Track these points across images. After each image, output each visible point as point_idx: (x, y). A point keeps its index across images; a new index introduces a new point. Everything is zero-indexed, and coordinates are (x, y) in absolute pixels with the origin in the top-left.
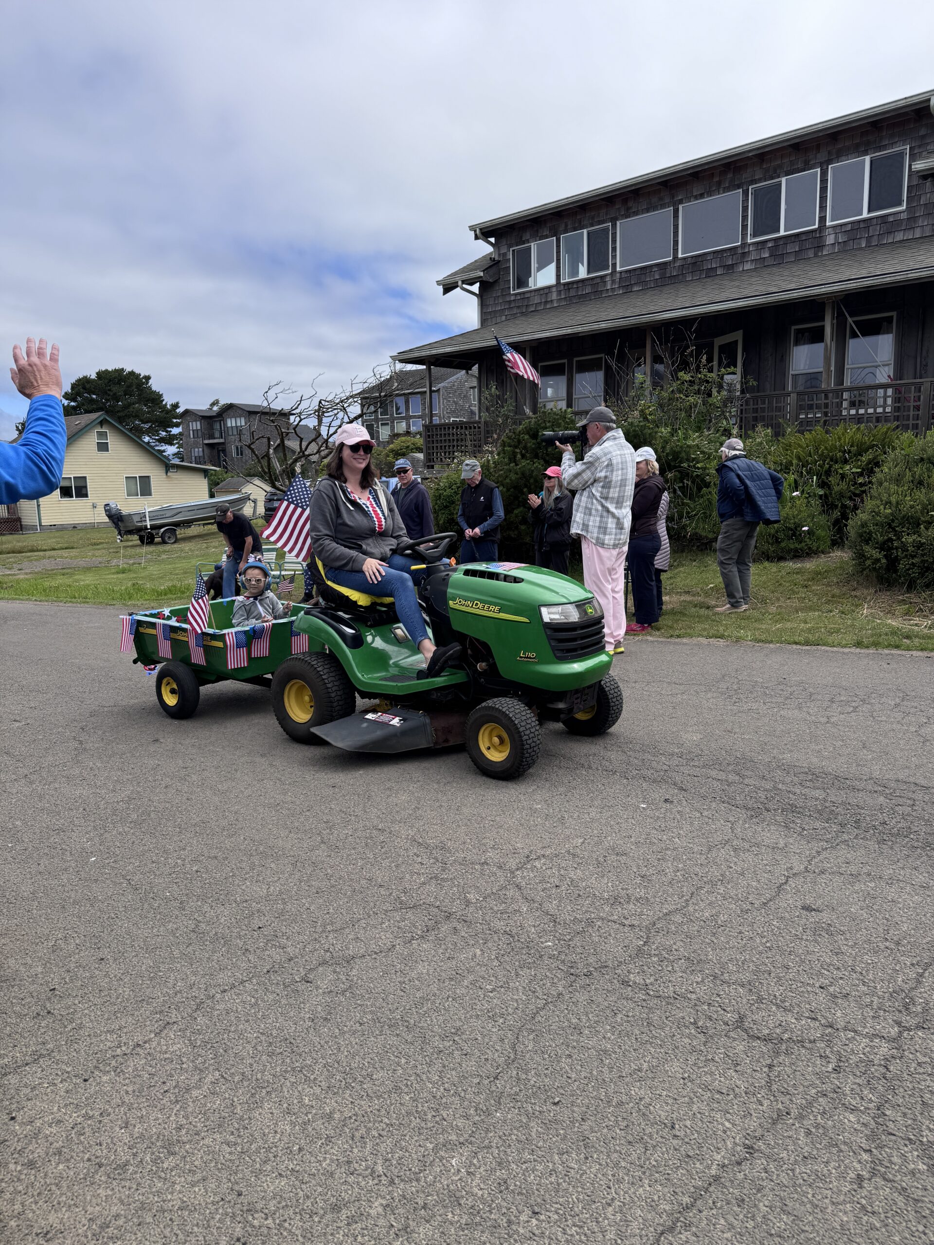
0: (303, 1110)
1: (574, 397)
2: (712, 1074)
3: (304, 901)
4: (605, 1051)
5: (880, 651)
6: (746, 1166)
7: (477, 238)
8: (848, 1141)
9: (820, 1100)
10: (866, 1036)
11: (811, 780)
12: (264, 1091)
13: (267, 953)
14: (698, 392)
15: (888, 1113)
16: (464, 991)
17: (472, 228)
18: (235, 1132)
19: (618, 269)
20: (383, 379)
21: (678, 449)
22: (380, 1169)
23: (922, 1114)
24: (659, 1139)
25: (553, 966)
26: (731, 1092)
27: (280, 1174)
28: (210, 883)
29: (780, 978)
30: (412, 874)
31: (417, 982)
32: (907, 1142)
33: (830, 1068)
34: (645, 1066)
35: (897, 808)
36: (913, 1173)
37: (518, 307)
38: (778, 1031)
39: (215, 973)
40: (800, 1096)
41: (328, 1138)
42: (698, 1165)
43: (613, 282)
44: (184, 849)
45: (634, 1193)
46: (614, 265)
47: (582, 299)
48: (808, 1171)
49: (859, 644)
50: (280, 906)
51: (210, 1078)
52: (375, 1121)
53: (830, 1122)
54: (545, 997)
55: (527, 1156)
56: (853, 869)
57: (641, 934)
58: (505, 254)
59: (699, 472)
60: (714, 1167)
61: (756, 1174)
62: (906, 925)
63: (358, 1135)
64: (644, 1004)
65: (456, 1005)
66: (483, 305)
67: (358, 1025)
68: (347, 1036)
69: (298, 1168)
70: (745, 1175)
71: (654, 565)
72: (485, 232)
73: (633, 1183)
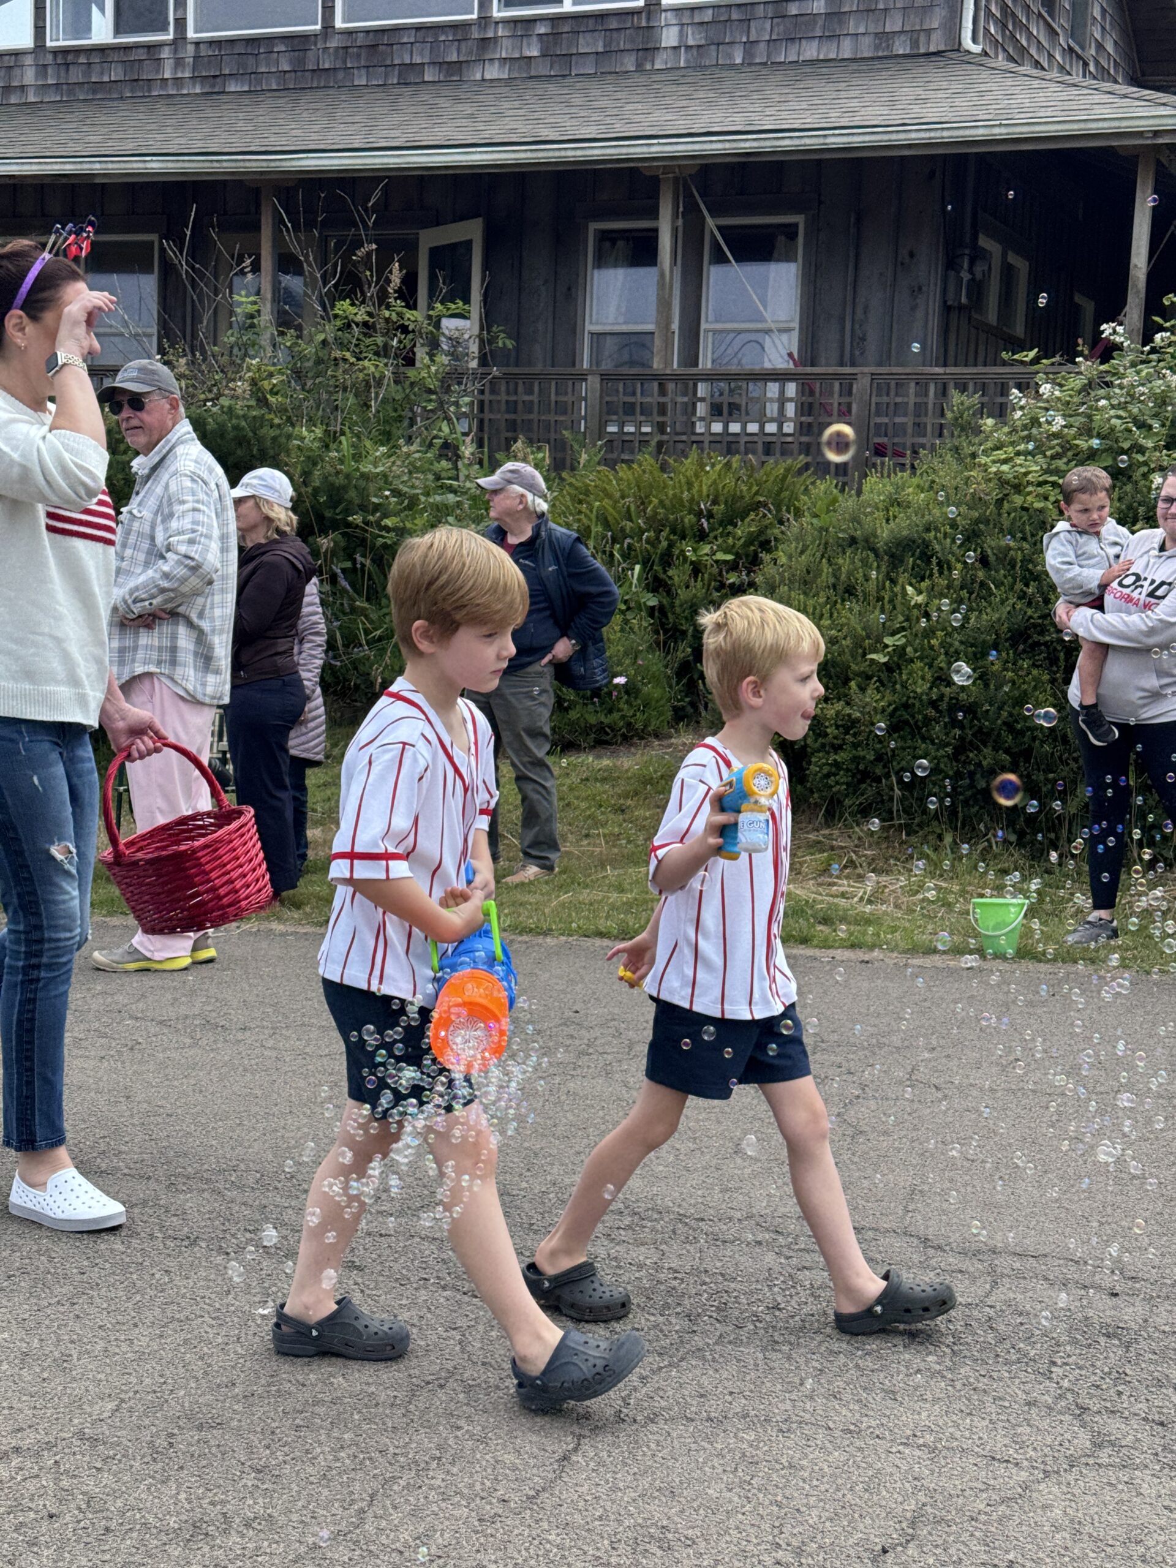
11: (629, 1227)
14: (383, 352)
19: (191, 34)
21: (340, 481)
35: (800, 1275)
46: (181, 23)
47: (103, 93)
56: (714, 1407)
62: (815, 1512)
71: (286, 751)
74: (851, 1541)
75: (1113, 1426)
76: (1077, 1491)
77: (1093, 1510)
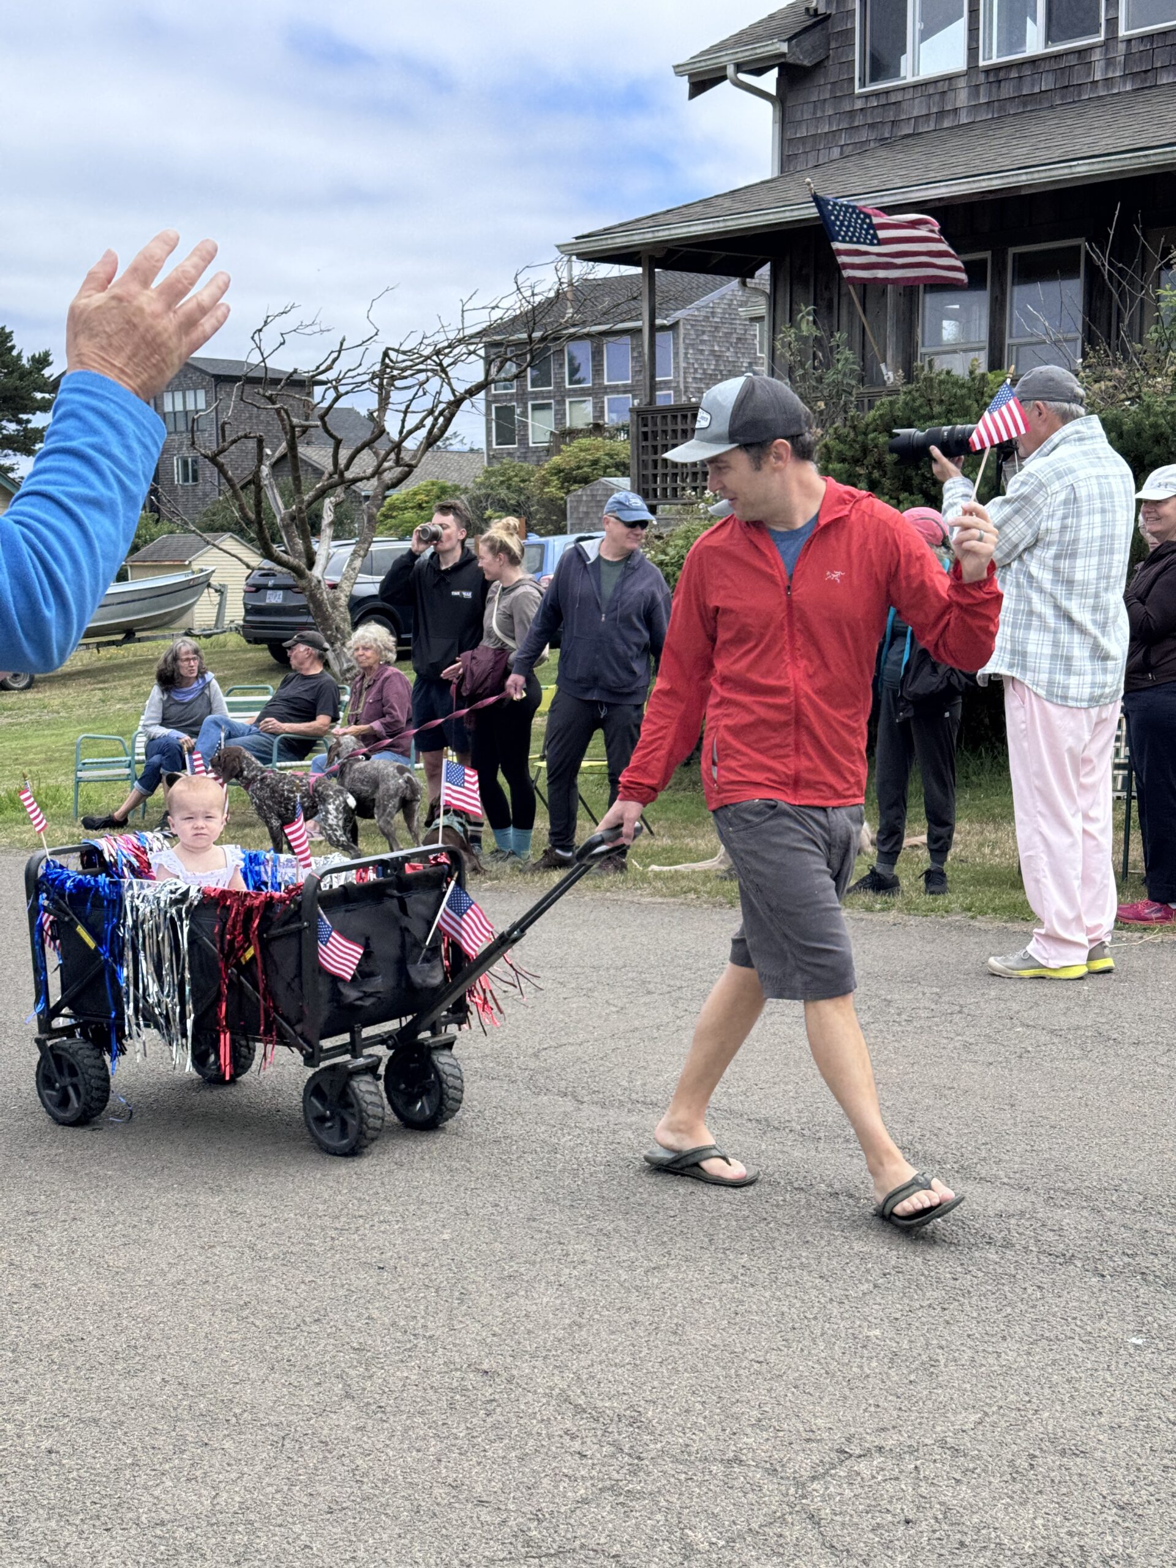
3: (297, 1529)
19: (1122, 32)
20: (538, 299)
30: (557, 1477)
37: (872, 126)
43: (1109, 63)
46: (1112, 23)
58: (841, 1)
66: (785, 121)
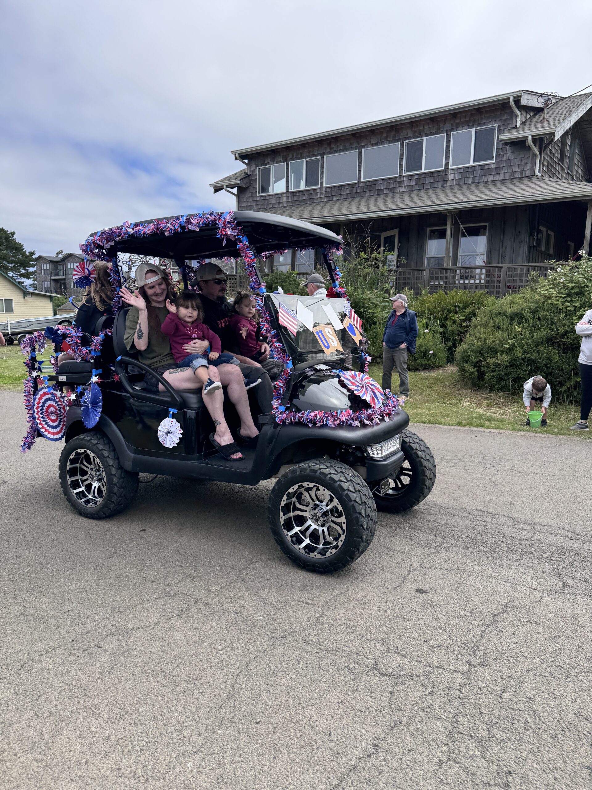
0: (90, 735)
1: (296, 263)
2: (356, 699)
3: (100, 592)
4: (291, 687)
5: (472, 428)
6: (373, 758)
7: (236, 159)
8: (435, 738)
9: (421, 713)
10: (449, 671)
12: (64, 723)
13: (72, 628)
14: (371, 266)
15: (459, 719)
16: (204, 651)
17: (233, 153)
18: (42, 752)
19: (324, 186)
21: (357, 300)
22: (139, 772)
23: (479, 719)
24: (321, 743)
25: (262, 632)
26: (367, 711)
27: (71, 780)
28: (36, 581)
29: (401, 636)
31: (173, 645)
32: (470, 738)
33: (428, 691)
34: (315, 696)
35: (476, 527)
36: (472, 757)
37: (262, 205)
38: (398, 670)
39: (36, 643)
40: (408, 711)
41: (106, 753)
42: (344, 759)
43: (321, 193)
44: (19, 557)
45: (303, 779)
46: (322, 183)
47: (302, 202)
48: (410, 759)
49: (459, 424)
50: (84, 596)
51: (27, 716)
52: (138, 740)
53: (425, 727)
54: (255, 653)
55: (236, 758)
56: (449, 566)
57: (319, 609)
58: (254, 171)
59: (370, 315)
60: (354, 759)
61: (379, 763)
62: (477, 601)
63: (126, 750)
64: (318, 655)
65: (198, 660)
66: (239, 201)
67: (131, 675)
68: (123, 683)
69: (84, 774)
70: (372, 763)
72: (242, 156)
73: (303, 773)
74: (487, 611)
75: (569, 581)
76: (557, 601)
77: (563, 607)
